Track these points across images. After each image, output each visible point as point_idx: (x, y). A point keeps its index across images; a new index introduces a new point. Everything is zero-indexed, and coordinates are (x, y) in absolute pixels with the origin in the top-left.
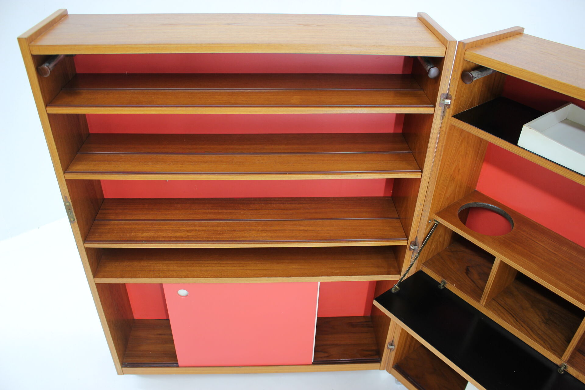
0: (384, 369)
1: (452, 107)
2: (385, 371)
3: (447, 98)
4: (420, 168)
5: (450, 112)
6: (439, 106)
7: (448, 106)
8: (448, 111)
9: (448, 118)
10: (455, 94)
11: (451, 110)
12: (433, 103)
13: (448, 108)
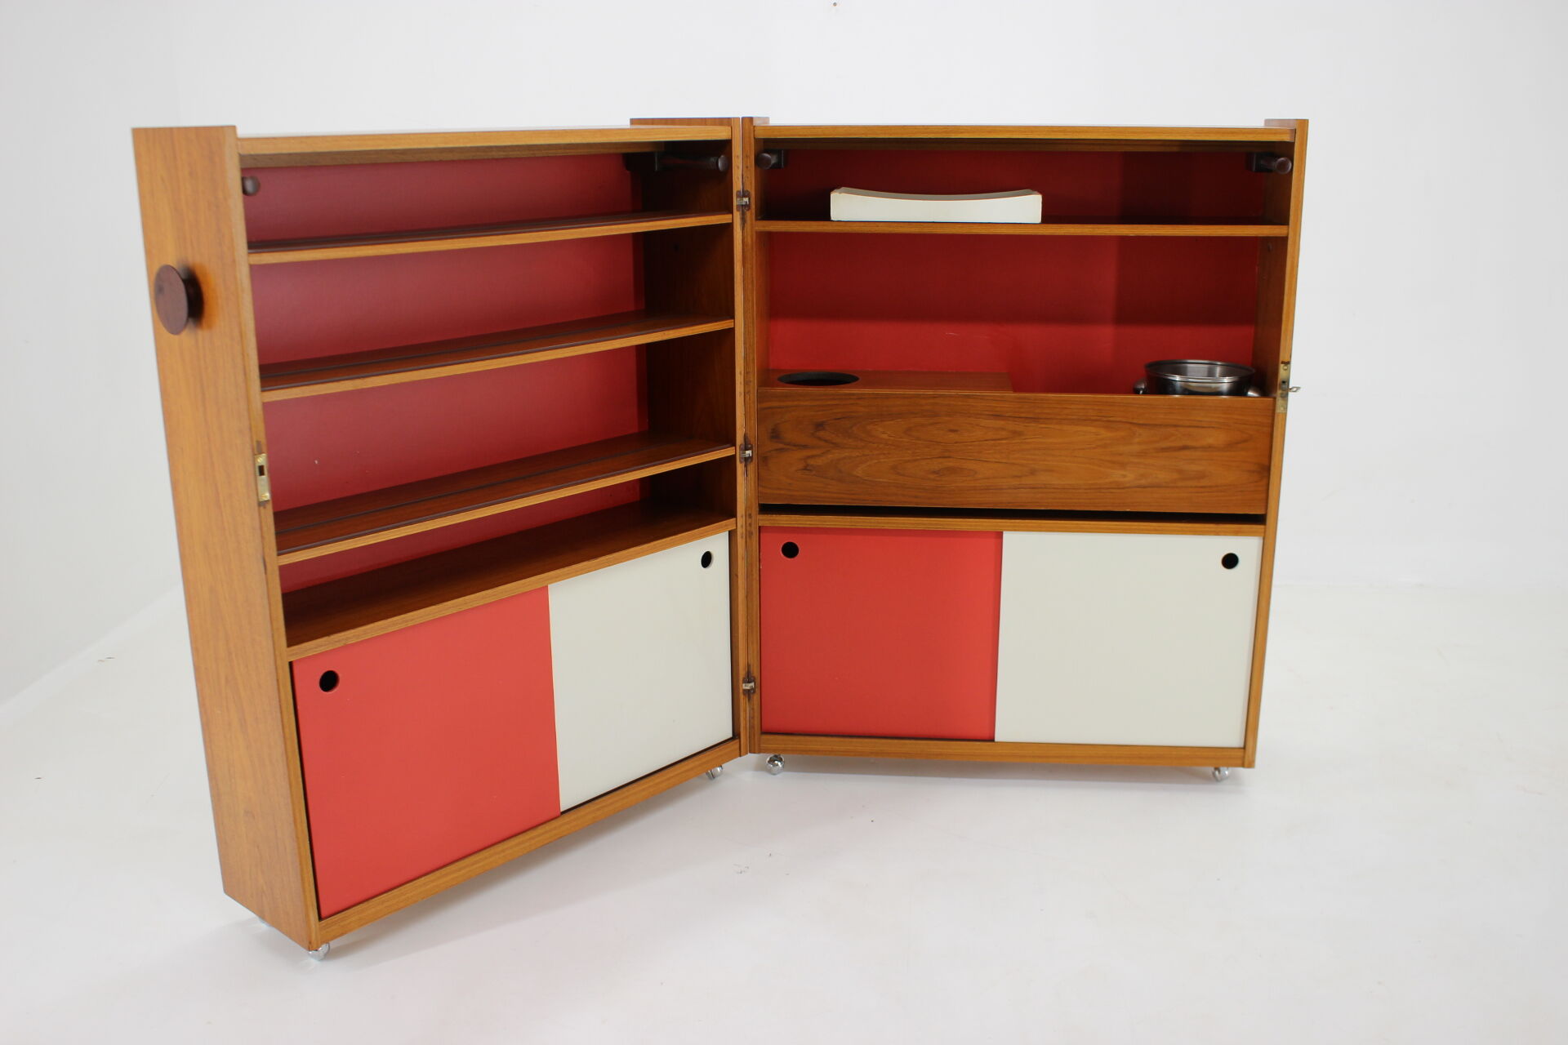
0: (747, 753)
1: (753, 206)
2: (749, 754)
3: (744, 196)
4: (731, 315)
5: (750, 215)
6: (738, 210)
7: (747, 206)
8: (748, 214)
9: (752, 224)
10: (753, 188)
11: (754, 211)
12: (729, 209)
13: (748, 210)
